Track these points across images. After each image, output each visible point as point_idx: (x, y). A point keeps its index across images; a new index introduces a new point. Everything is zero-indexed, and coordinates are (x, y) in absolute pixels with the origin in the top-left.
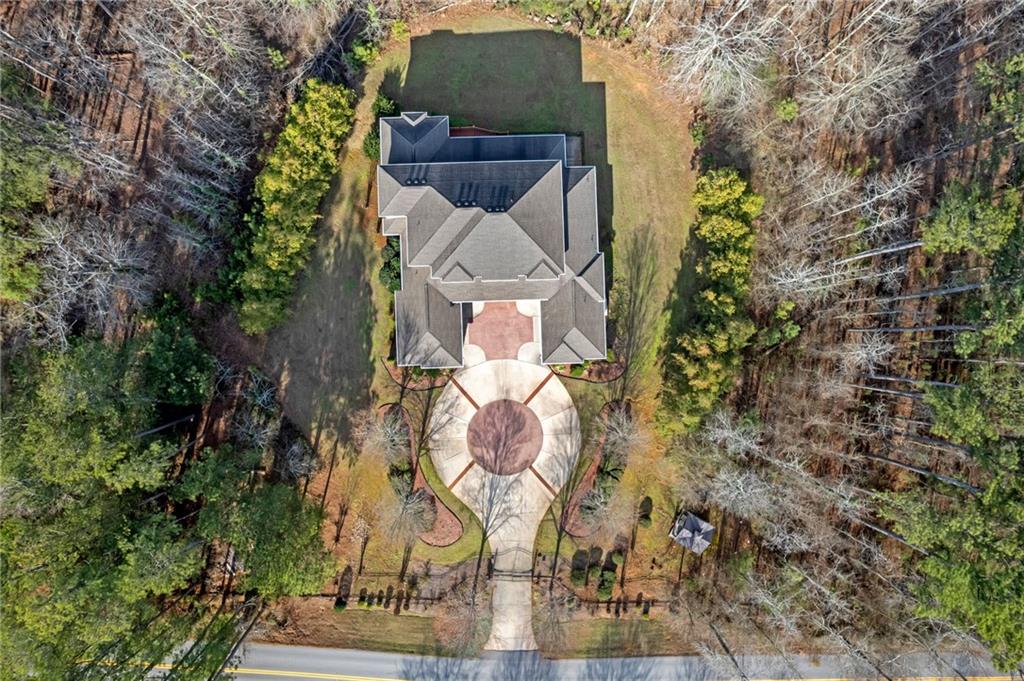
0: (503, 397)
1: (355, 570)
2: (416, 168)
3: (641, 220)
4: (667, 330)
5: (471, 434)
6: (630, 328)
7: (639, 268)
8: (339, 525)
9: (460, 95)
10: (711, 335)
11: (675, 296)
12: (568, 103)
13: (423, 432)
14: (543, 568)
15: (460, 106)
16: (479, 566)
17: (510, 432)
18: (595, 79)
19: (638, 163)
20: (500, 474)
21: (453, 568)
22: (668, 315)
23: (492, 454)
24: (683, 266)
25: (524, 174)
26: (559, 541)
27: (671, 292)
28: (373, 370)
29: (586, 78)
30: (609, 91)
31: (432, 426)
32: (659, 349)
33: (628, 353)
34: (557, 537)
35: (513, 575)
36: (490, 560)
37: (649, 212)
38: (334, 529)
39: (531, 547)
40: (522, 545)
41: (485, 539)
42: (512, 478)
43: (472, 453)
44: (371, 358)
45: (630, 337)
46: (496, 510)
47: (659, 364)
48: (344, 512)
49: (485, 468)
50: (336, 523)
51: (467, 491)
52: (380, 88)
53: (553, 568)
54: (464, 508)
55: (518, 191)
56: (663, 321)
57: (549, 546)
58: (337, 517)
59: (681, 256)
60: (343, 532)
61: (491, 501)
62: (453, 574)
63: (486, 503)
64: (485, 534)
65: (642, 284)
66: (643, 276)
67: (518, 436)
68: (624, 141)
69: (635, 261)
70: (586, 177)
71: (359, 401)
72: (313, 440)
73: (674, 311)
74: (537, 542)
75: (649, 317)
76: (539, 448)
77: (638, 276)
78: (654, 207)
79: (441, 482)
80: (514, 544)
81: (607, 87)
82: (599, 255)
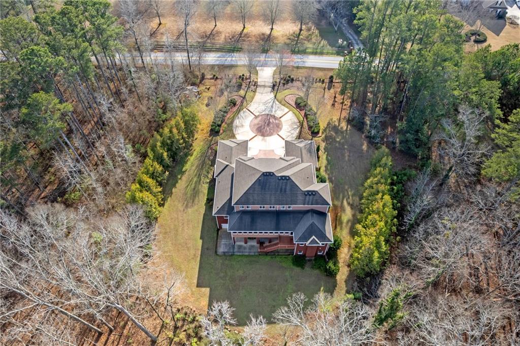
0: (265, 138)
1: (326, 90)
2: (310, 203)
3: (190, 210)
4: (186, 163)
5: (281, 126)
6: (203, 163)
7: (194, 189)
8: (335, 101)
9: (287, 281)
10: (170, 138)
11: (179, 177)
12: (222, 275)
13: (301, 128)
14: (253, 88)
15: (287, 274)
16: (278, 89)
17: (263, 127)
18: (203, 289)
19: (186, 239)
20: (268, 115)
21: (288, 88)
22: (184, 169)
23: (271, 120)
24: (172, 189)
25: (253, 196)
26: (246, 95)
27: (180, 179)
28: (324, 149)
29: (208, 289)
30: (195, 281)
31: (298, 130)
32: (191, 156)
33: (207, 153)
34: (246, 96)
35: (264, 86)
36: (274, 90)
37: (185, 215)
38: (336, 100)
39: (257, 94)
40: (261, 94)
41: (275, 97)
42: (263, 113)
43: (280, 121)
44: (326, 153)
45: (204, 160)
46: (271, 104)
47: (193, 150)
48: (333, 105)
49: (274, 116)
50: (336, 102)
51: (283, 110)
52: (336, 286)
53: (249, 87)
54: (284, 105)
55: (257, 186)
56: (187, 167)
57: (250, 94)
58: (336, 103)
59: (172, 193)
60: (333, 99)
61: (272, 107)
62: (288, 87)
63: (274, 106)
64: (275, 98)
65: (194, 182)
66: (193, 185)
67: (260, 125)
68: (192, 252)
69: (195, 193)
70: (219, 208)
71: (331, 139)
72: (349, 126)
73: (181, 171)
74: (254, 95)
75: (194, 168)
76: (251, 121)
77: (195, 186)
78: (182, 217)
79: (294, 113)
80: (263, 95)
81: (196, 284)
82: (217, 177)
